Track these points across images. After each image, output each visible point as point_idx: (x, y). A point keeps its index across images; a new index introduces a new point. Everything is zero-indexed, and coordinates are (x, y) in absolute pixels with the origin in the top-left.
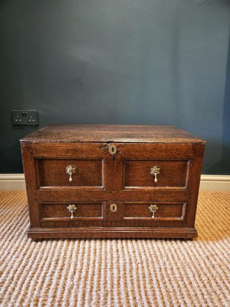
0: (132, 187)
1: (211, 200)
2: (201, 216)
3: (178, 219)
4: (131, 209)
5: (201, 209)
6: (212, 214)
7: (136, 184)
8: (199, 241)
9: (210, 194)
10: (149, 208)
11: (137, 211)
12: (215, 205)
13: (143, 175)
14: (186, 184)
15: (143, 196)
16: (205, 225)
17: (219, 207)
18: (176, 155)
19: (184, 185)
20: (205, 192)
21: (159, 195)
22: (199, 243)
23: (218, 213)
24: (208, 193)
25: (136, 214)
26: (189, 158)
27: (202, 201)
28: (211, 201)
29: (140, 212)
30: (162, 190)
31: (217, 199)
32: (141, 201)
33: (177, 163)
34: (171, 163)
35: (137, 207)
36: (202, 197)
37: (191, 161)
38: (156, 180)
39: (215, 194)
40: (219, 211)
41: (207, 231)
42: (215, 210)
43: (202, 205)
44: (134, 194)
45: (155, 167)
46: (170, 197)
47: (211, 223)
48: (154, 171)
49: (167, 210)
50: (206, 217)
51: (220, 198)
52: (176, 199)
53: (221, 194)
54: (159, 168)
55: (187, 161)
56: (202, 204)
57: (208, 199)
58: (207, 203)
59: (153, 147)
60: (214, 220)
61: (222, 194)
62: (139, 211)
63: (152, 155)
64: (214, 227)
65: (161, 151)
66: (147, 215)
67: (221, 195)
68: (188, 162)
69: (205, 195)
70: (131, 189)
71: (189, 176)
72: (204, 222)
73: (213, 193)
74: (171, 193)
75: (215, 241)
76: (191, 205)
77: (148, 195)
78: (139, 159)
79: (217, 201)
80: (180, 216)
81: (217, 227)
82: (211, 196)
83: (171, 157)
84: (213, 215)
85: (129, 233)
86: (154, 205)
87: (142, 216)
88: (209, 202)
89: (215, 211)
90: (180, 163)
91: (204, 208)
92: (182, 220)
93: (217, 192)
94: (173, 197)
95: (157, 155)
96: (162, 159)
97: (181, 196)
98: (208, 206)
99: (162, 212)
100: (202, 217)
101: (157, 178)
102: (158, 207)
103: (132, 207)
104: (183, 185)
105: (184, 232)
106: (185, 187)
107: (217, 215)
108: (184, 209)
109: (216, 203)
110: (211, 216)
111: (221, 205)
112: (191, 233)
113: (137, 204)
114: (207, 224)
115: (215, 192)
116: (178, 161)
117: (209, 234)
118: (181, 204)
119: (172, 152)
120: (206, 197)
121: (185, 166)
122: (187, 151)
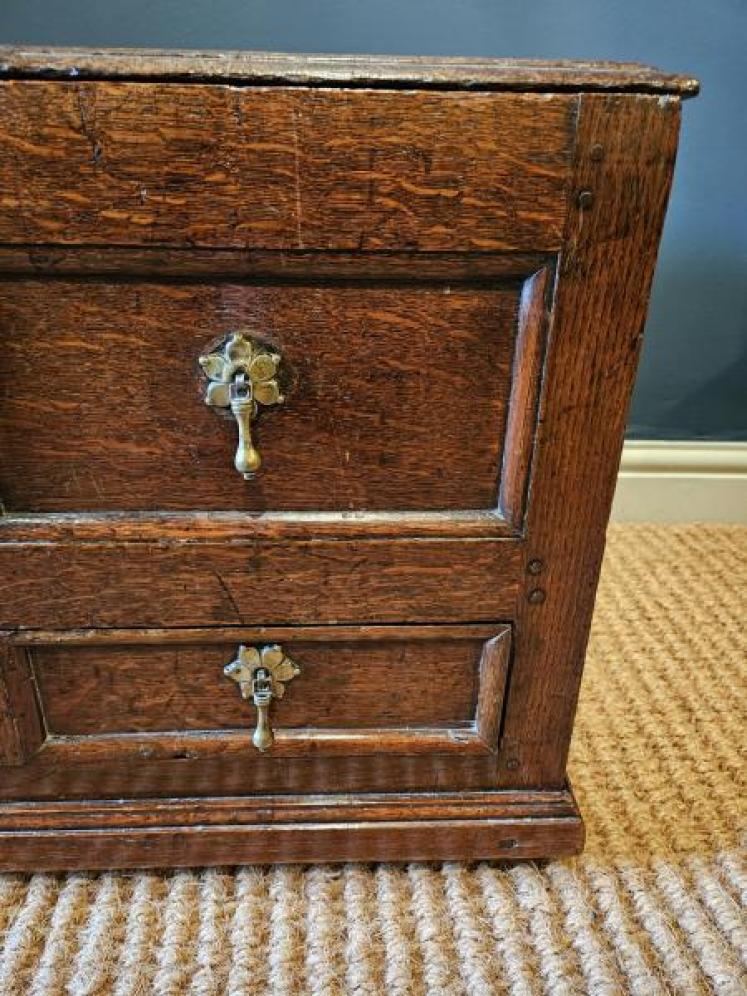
0: (58, 519)
1: (675, 570)
2: (614, 666)
3: (452, 736)
4: (93, 683)
5: (619, 626)
6: (679, 655)
7: (91, 494)
8: (589, 868)
9: (672, 541)
10: (228, 670)
11: (139, 696)
12: (699, 603)
13: (141, 412)
14: (507, 491)
15: (163, 585)
16: (640, 730)
17: (717, 610)
18: (413, 222)
19: (488, 501)
20: (648, 529)
21: (292, 576)
22: (587, 882)
23: (714, 646)
24: (661, 533)
25: (133, 712)
26: (533, 255)
27: (626, 576)
28: (673, 579)
29: (164, 700)
30: (314, 541)
31: (708, 564)
32: (150, 624)
33: (426, 302)
34: (375, 305)
35: (130, 663)
36: (627, 552)
37: (550, 283)
38: (244, 456)
39: (695, 537)
40: (716, 638)
41: (648, 781)
42: (699, 628)
43: (625, 603)
44: (82, 573)
45: (236, 337)
46: (376, 591)
47: (677, 717)
48: (225, 378)
49: (369, 679)
50: (647, 677)
51: (722, 559)
52: (425, 601)
53: (723, 538)
54: (271, 350)
55: (515, 282)
56: (629, 594)
57: (661, 569)
58: (654, 587)
59: (179, 122)
60: (692, 697)
61: (729, 536)
62: (156, 693)
63: (184, 216)
64: (693, 747)
65: (264, 173)
66: (222, 718)
67: (728, 543)
68: (527, 290)
69: (646, 542)
70: (48, 532)
71: (532, 421)
72: (631, 710)
73: (688, 533)
74: (387, 565)
75: (696, 862)
76: (540, 643)
77: (201, 581)
78: (71, 262)
79: (710, 577)
80: (463, 715)
81: (706, 742)
82: (678, 547)
83: (363, 238)
84: (682, 660)
85: (92, 844)
86: (266, 651)
87: (183, 727)
88: (663, 584)
89: (696, 638)
90: (457, 302)
91: (634, 615)
92: (474, 746)
93: (707, 526)
94: (406, 591)
95: (235, 219)
96: (284, 264)
97: (466, 583)
98: (660, 606)
99: (334, 699)
100: (625, 676)
101: (255, 443)
102: (297, 662)
103: (97, 672)
104: (483, 492)
105: (491, 822)
106: (497, 513)
107: (706, 659)
108: (489, 675)
109: (698, 587)
110: (672, 667)
111: (727, 598)
112: (533, 829)
113: (127, 647)
114: (653, 727)
115: (698, 526)
116: (437, 284)
117: (657, 796)
118: (470, 641)
119: (372, 188)
120: (651, 556)
121: (499, 329)
122: (513, 174)
